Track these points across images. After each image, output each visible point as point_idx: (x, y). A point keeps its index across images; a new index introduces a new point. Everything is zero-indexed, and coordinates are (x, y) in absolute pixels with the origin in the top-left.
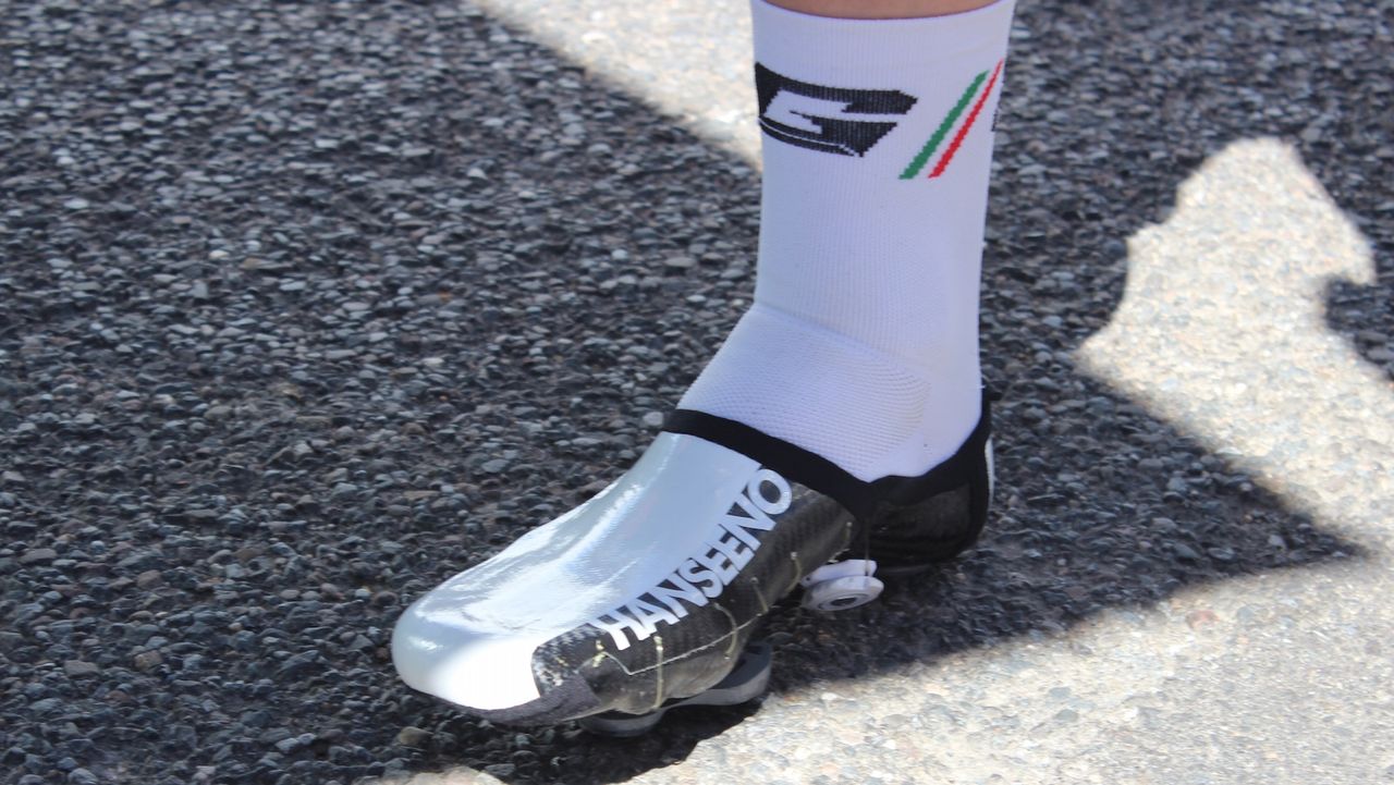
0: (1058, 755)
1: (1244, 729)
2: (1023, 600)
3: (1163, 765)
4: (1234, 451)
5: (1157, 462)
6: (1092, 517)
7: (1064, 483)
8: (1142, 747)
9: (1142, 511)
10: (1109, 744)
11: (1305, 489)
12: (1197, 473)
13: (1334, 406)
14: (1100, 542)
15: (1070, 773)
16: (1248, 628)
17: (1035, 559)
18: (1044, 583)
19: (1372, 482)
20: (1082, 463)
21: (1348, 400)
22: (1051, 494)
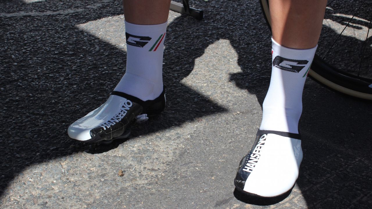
0: (178, 143)
1: (207, 137)
2: (171, 119)
3: (194, 144)
4: (205, 94)
5: (193, 96)
6: (183, 105)
7: (178, 100)
8: (191, 141)
9: (190, 104)
10: (186, 141)
11: (216, 99)
12: (199, 98)
13: (221, 86)
14: (184, 109)
15: (180, 146)
16: (207, 122)
17: (174, 113)
18: (175, 116)
19: (227, 98)
20: (181, 97)
21: (223, 85)
22: (176, 102)
